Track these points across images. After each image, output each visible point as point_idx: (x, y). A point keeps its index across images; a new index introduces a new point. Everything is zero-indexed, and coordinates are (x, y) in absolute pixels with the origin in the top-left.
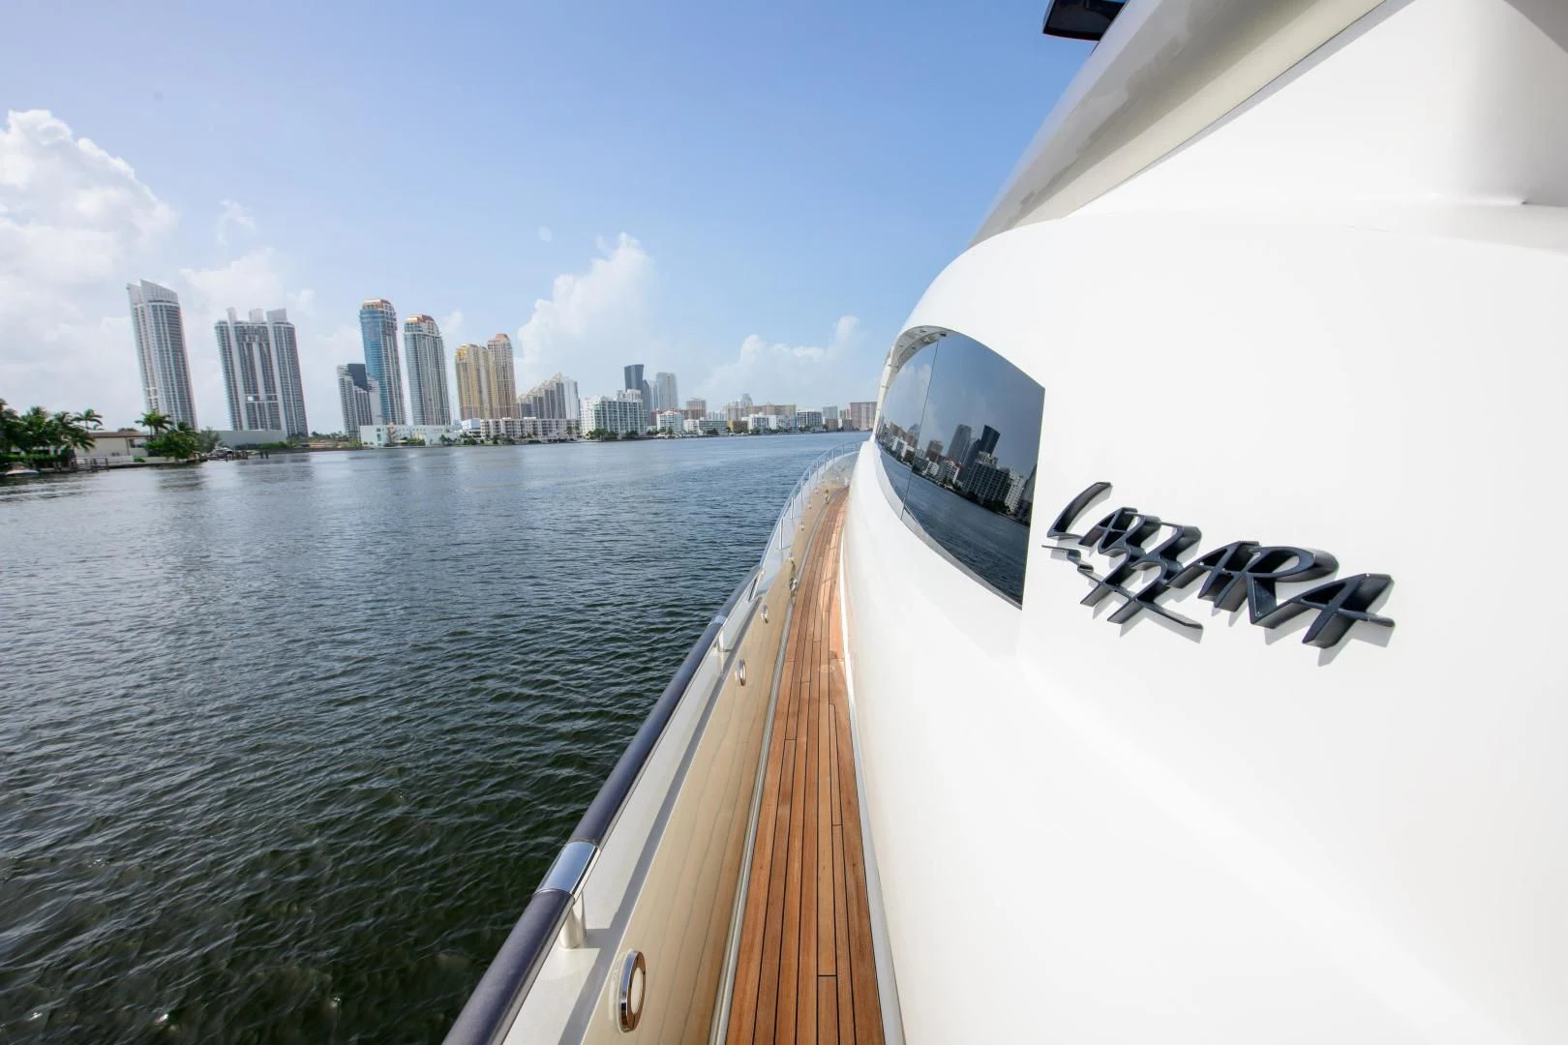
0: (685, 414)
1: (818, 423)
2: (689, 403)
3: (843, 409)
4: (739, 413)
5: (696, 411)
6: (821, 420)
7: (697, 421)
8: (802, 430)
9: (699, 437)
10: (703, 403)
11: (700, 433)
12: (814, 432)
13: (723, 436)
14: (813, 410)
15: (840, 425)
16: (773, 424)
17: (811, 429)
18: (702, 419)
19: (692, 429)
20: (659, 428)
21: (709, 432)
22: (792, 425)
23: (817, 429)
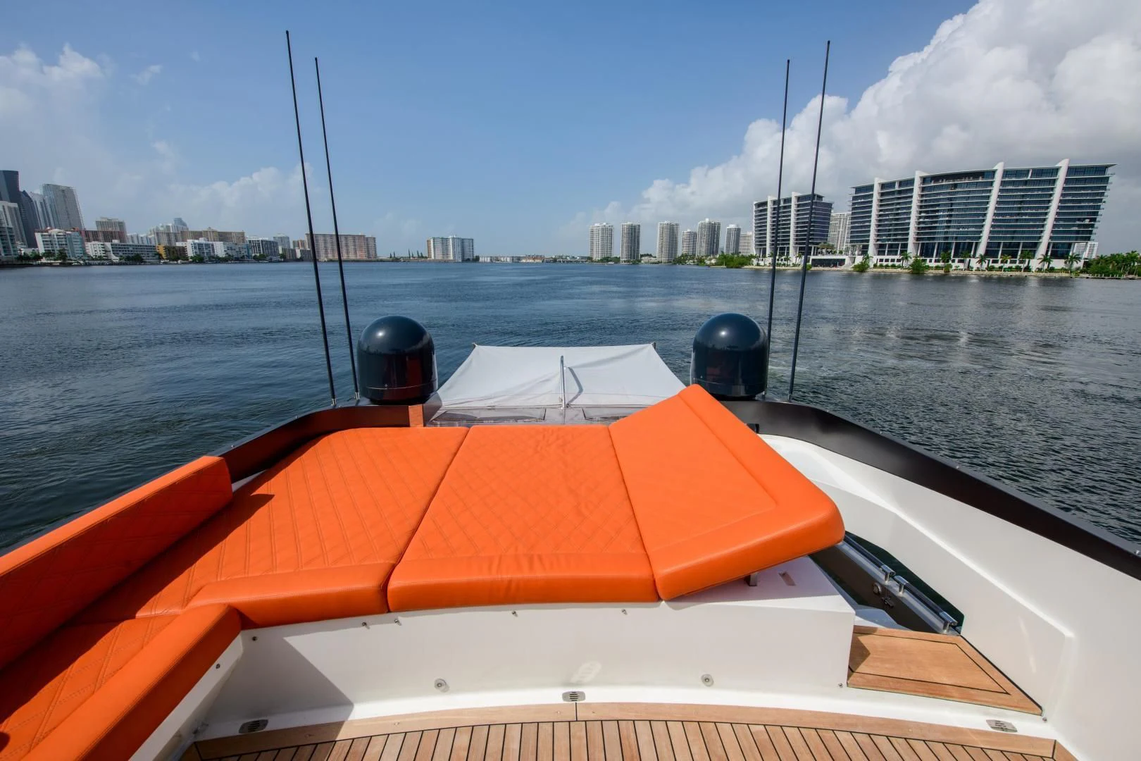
0: (91, 236)
1: (275, 252)
2: (98, 223)
3: (296, 240)
4: (173, 238)
5: (111, 232)
6: (278, 249)
7: (108, 245)
8: (257, 259)
9: (112, 264)
10: (121, 225)
11: (115, 258)
12: (271, 261)
13: (152, 264)
14: (267, 239)
15: (299, 255)
16: (220, 249)
17: (268, 258)
18: (116, 241)
19: (100, 253)
20: (41, 249)
21: (128, 258)
22: (244, 252)
23: (274, 258)
